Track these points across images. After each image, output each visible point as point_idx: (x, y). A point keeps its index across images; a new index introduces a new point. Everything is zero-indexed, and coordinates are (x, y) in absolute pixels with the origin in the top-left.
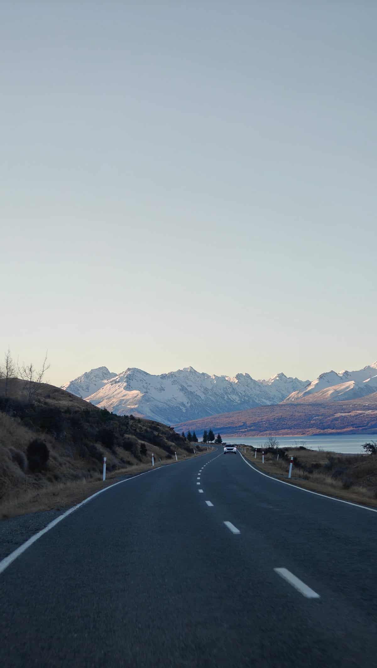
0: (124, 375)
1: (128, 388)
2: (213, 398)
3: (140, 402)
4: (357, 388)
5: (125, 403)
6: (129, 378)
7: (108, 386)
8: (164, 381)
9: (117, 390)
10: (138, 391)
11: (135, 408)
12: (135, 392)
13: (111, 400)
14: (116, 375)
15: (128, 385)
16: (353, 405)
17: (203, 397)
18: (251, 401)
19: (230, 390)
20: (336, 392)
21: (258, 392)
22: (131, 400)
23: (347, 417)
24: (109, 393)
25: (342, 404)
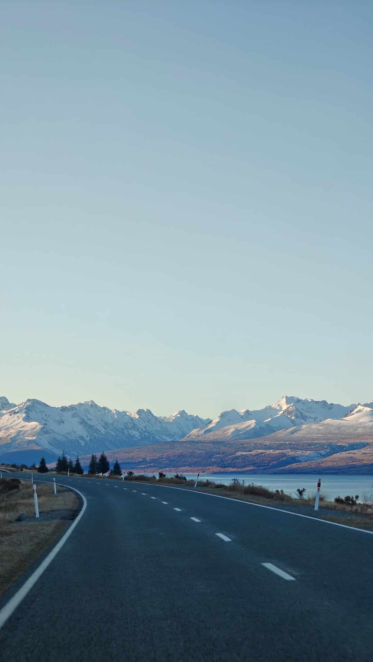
0: (24, 406)
1: (27, 419)
2: (113, 433)
3: (38, 434)
4: (258, 427)
5: (24, 434)
6: (28, 409)
7: (7, 417)
8: (64, 413)
9: (15, 421)
10: (37, 423)
11: (33, 440)
12: (34, 424)
13: (10, 431)
14: (15, 406)
15: (27, 416)
16: (254, 444)
17: (103, 431)
18: (151, 437)
19: (130, 426)
20: (237, 430)
21: (159, 429)
22: (30, 432)
23: (248, 456)
24: (6, 424)
25: (243, 443)
